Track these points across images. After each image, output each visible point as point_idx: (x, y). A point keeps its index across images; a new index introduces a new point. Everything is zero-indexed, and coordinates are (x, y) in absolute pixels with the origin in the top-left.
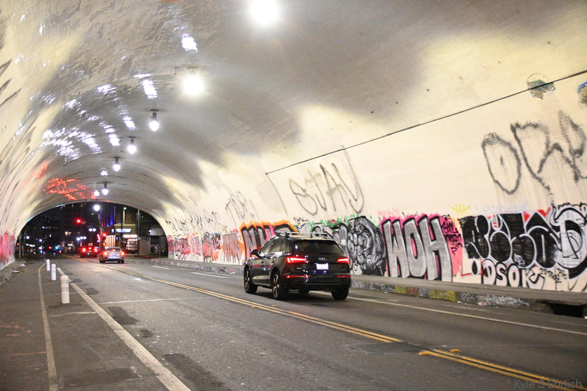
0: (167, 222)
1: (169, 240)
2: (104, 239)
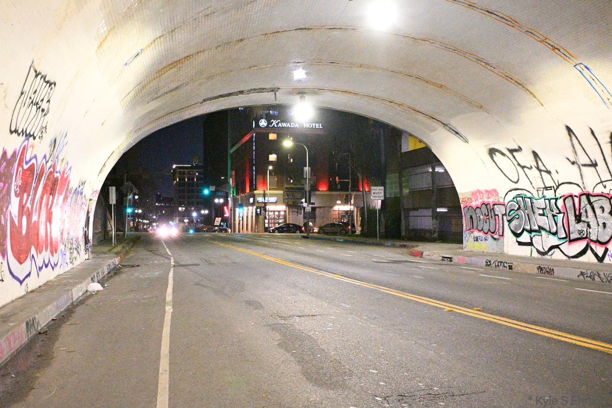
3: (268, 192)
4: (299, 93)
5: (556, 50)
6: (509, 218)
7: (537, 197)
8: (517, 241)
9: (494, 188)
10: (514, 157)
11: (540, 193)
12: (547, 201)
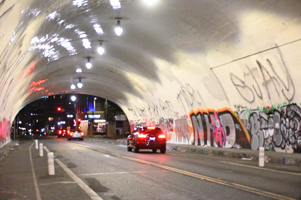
0: (129, 109)
1: (131, 124)
2: (79, 123)
3: (95, 112)
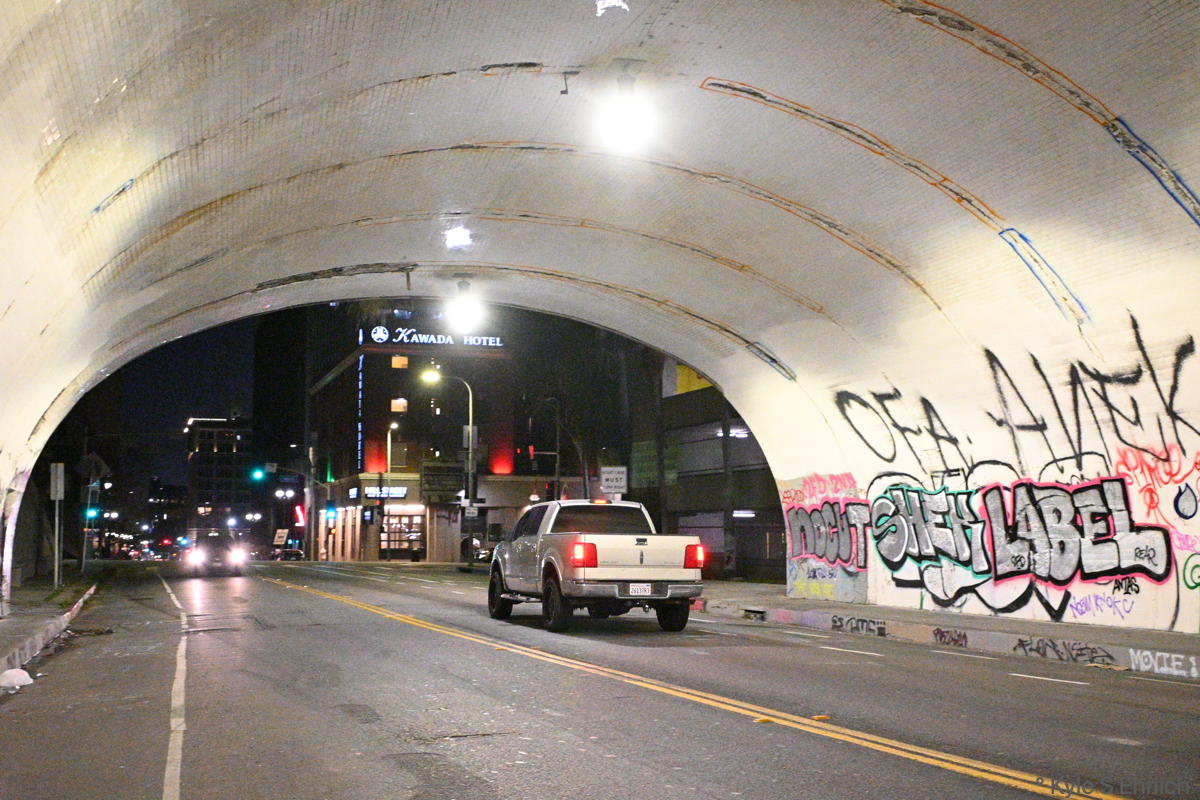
2: (315, 517)
3: (389, 476)
4: (457, 275)
5: (965, 203)
6: (878, 532)
7: (930, 489)
8: (894, 579)
9: (847, 472)
10: (886, 411)
11: (938, 481)
12: (951, 498)
